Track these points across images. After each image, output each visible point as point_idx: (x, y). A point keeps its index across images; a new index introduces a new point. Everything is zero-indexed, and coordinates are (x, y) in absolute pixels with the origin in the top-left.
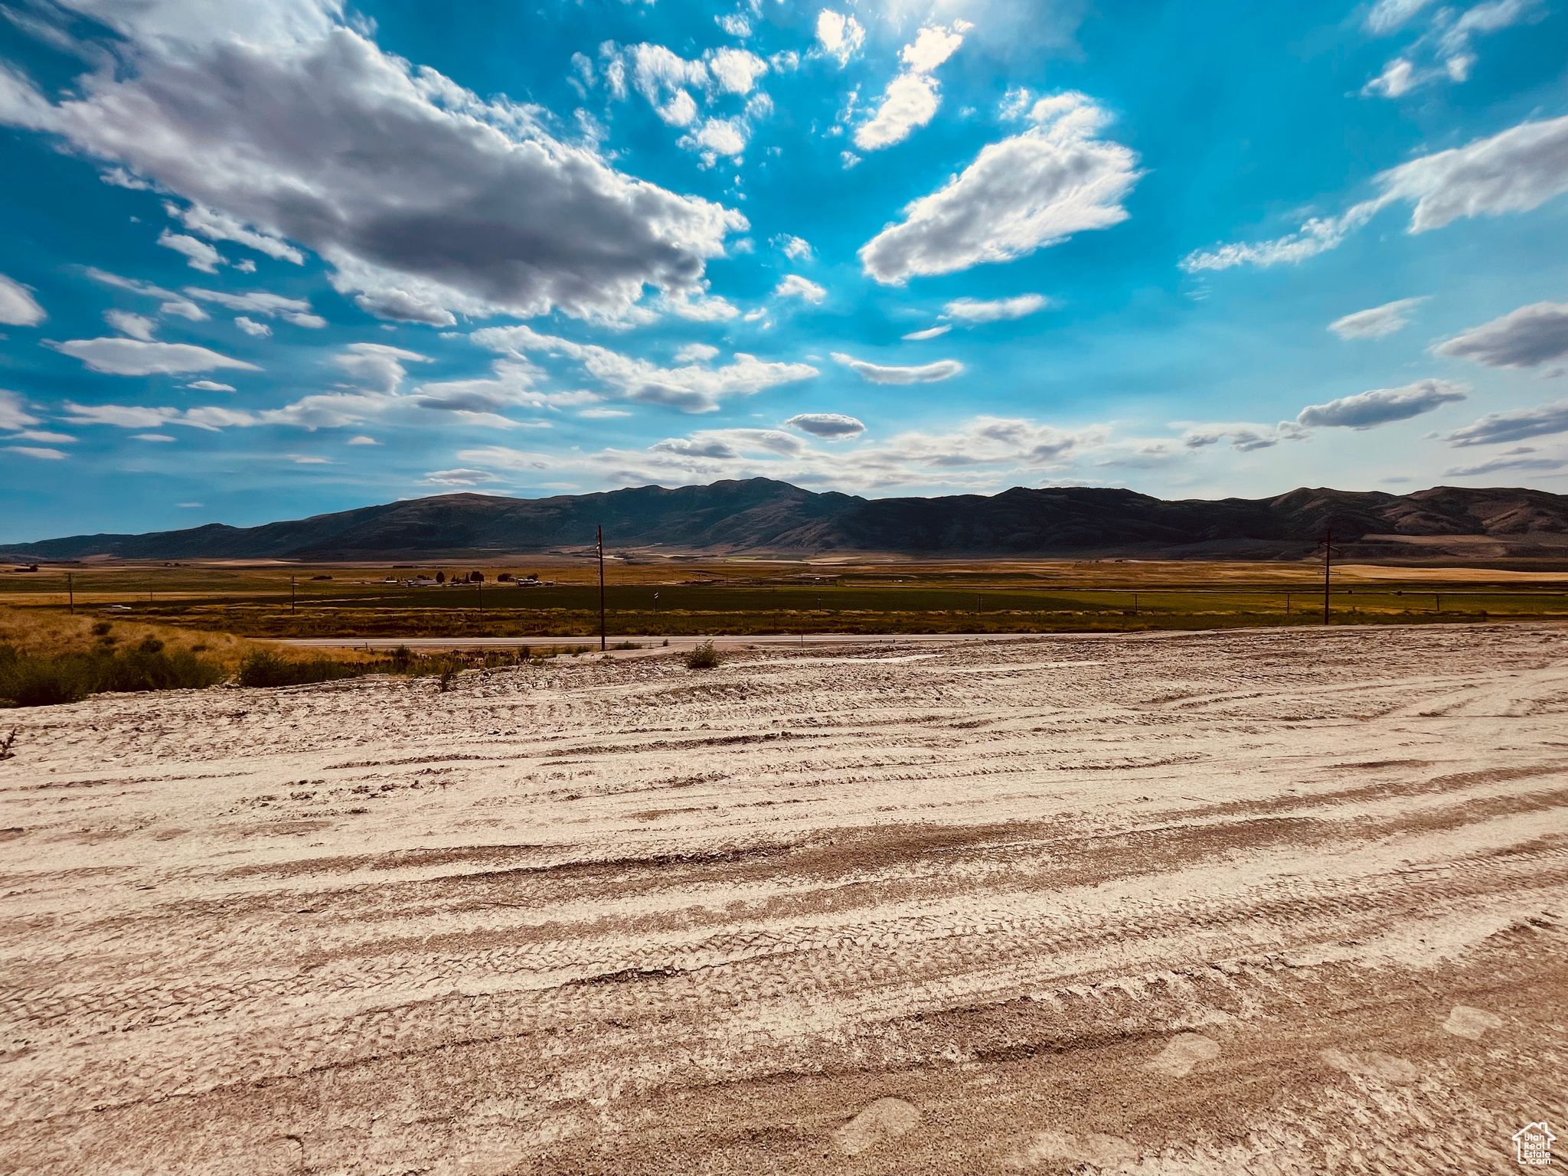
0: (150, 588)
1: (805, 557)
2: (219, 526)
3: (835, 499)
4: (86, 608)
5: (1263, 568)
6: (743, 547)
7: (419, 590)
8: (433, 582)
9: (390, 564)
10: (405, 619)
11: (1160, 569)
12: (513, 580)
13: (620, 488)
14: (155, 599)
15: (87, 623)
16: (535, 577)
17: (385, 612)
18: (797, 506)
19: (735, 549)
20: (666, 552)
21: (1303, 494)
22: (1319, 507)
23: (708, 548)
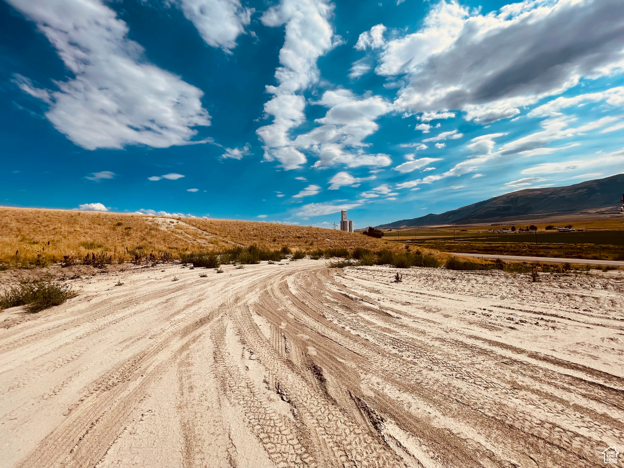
0: (415, 235)
2: (432, 214)
4: (402, 241)
7: (503, 235)
8: (510, 231)
9: (490, 224)
10: (498, 247)
12: (555, 229)
14: (417, 238)
15: (404, 245)
16: (570, 227)
17: (489, 244)
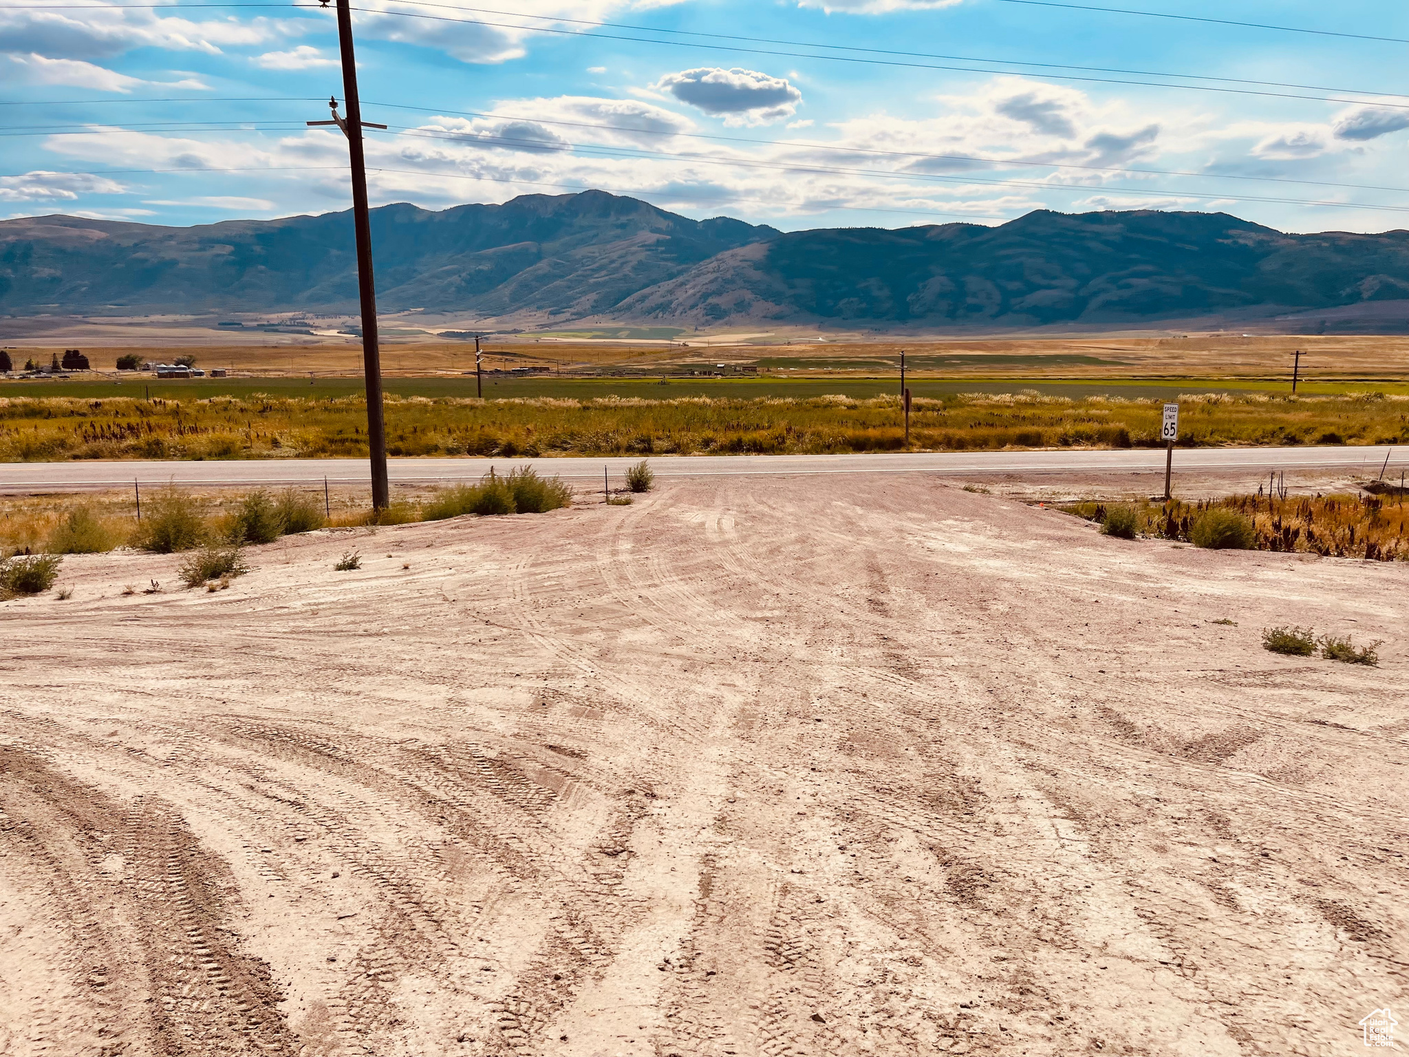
1: (677, 333)
6: (568, 315)
12: (147, 368)
16: (188, 362)
18: (658, 243)
19: (553, 319)
20: (429, 324)
23: (506, 318)
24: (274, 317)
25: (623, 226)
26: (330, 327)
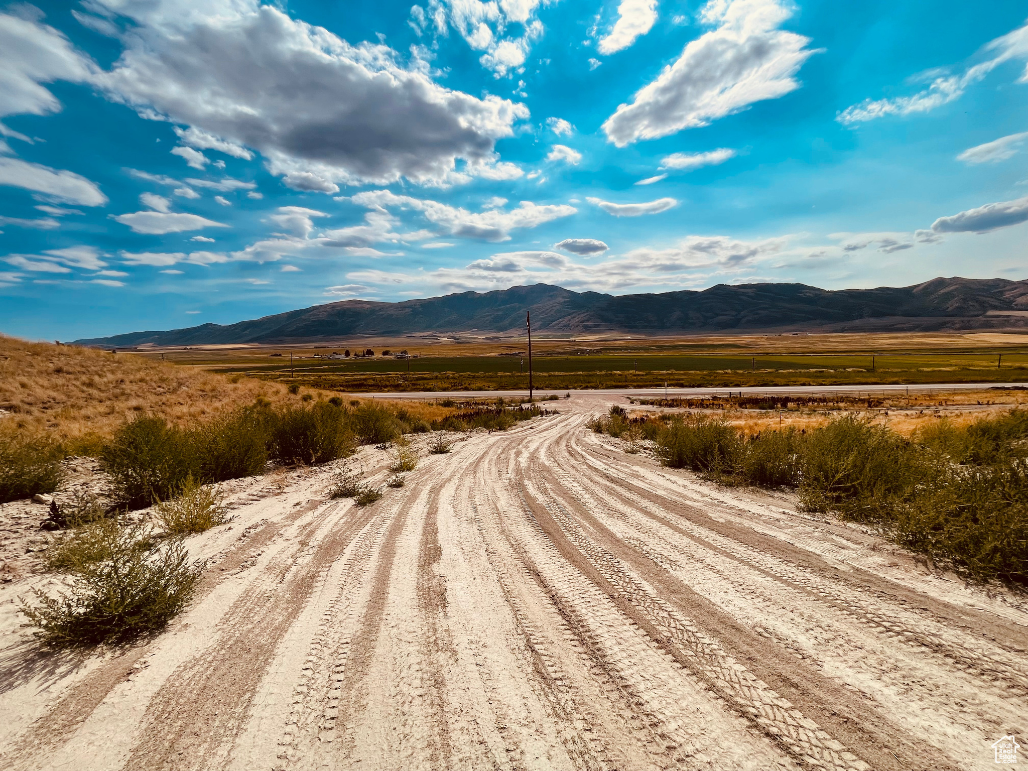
1: (571, 336)
2: (211, 324)
3: (591, 296)
5: (912, 337)
6: (531, 330)
8: (343, 357)
9: (313, 346)
11: (831, 339)
12: (392, 355)
13: (450, 293)
16: (405, 352)
18: (565, 302)
20: (480, 335)
21: (940, 283)
22: (953, 291)
23: (507, 332)
24: (425, 334)
25: (551, 296)
26: (444, 337)
